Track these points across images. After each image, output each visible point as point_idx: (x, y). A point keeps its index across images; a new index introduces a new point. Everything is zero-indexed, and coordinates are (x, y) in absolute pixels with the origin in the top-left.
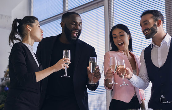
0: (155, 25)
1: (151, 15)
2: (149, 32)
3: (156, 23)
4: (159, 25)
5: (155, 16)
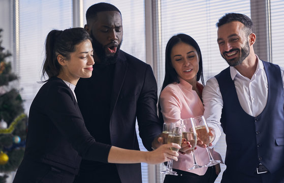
3: (249, 40)
4: (252, 43)
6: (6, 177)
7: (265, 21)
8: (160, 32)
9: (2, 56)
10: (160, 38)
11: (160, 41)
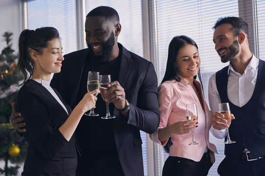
0: (236, 42)
1: (230, 26)
2: (226, 53)
3: (237, 39)
4: (242, 42)
5: (235, 27)
6: (18, 167)
7: (252, 22)
8: (156, 33)
9: (13, 58)
10: (156, 39)
11: (156, 41)
